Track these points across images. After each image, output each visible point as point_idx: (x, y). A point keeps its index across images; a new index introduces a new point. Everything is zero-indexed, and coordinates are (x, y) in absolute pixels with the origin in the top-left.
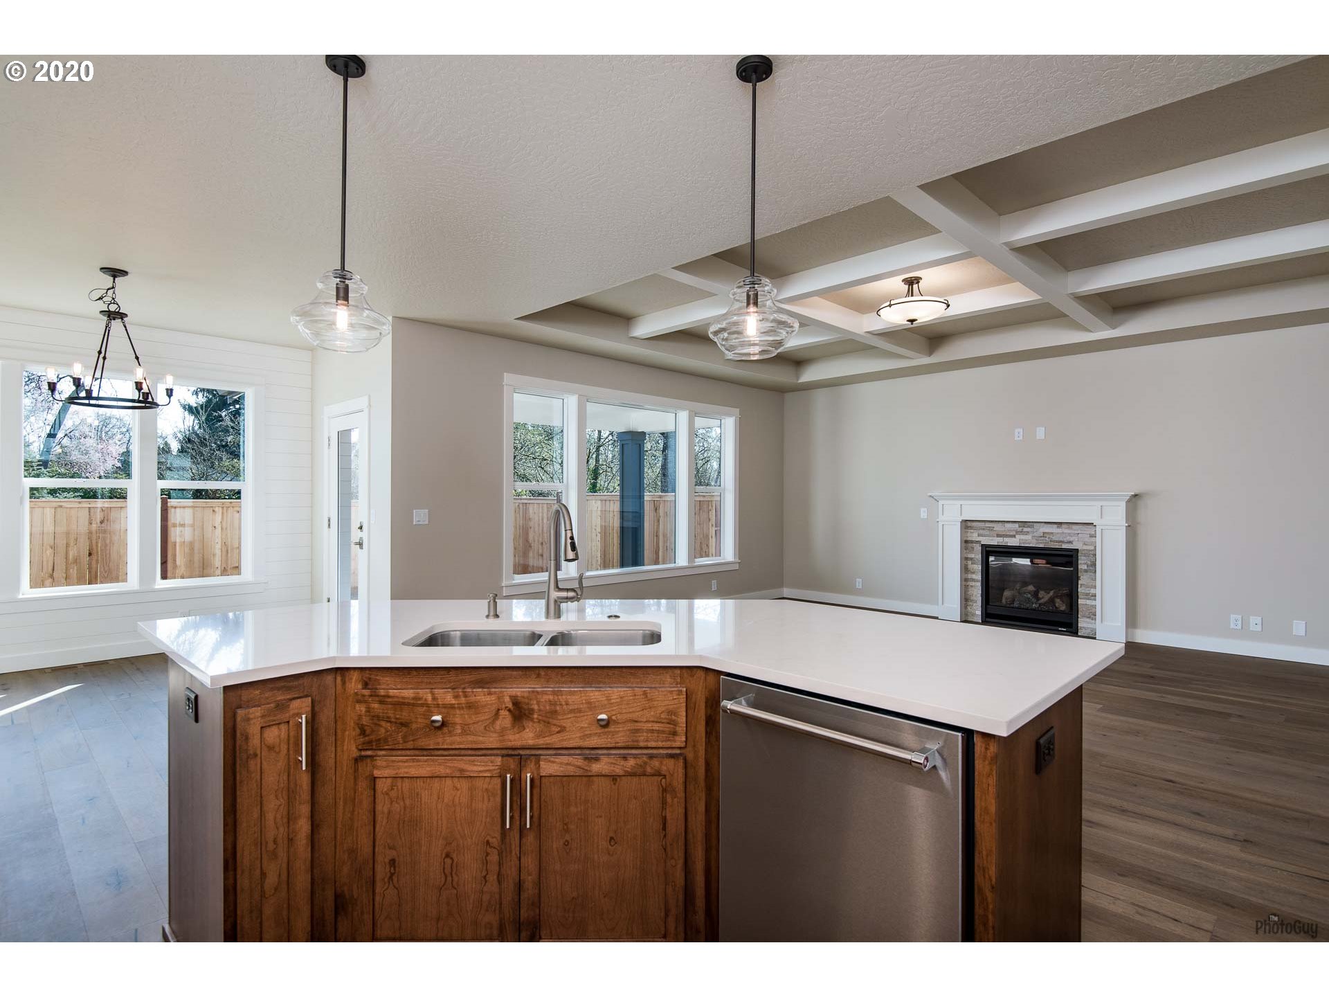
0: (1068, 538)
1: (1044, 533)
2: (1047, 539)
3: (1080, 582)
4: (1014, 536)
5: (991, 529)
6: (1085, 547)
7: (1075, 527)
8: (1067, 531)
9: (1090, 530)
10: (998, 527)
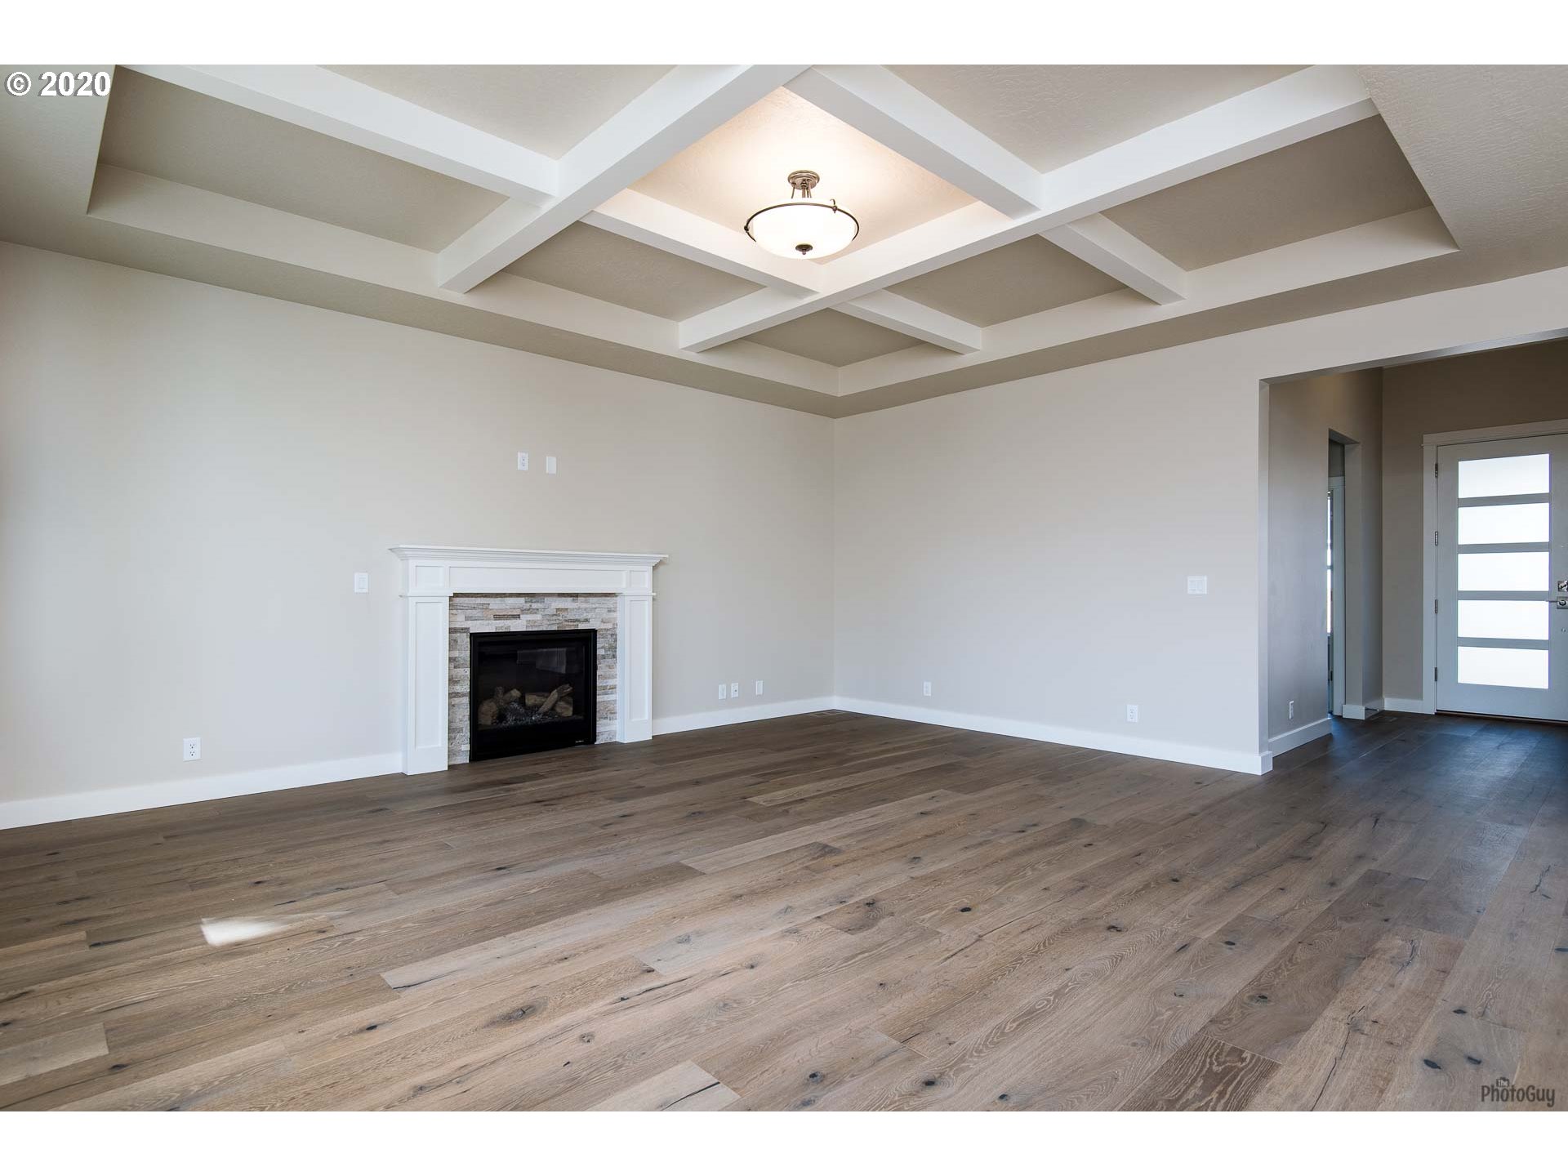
0: (585, 615)
1: (558, 609)
2: (560, 618)
3: (598, 673)
4: (518, 617)
5: (485, 607)
6: (603, 626)
7: (592, 600)
8: (584, 606)
9: (610, 602)
10: (495, 605)
